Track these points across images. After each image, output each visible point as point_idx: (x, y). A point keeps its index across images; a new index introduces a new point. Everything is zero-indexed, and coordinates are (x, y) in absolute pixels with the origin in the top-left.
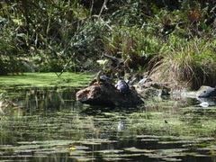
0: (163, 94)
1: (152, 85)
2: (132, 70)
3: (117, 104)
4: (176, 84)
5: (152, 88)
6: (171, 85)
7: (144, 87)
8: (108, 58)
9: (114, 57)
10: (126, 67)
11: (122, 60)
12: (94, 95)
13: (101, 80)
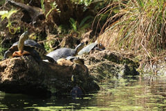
0: (127, 72)
1: (106, 56)
2: (59, 30)
3: (53, 90)
4: (149, 54)
5: (107, 61)
6: (139, 56)
7: (93, 60)
8: (16, 7)
9: (27, 6)
10: (49, 24)
11: (42, 11)
12: (14, 75)
13: (25, 48)
